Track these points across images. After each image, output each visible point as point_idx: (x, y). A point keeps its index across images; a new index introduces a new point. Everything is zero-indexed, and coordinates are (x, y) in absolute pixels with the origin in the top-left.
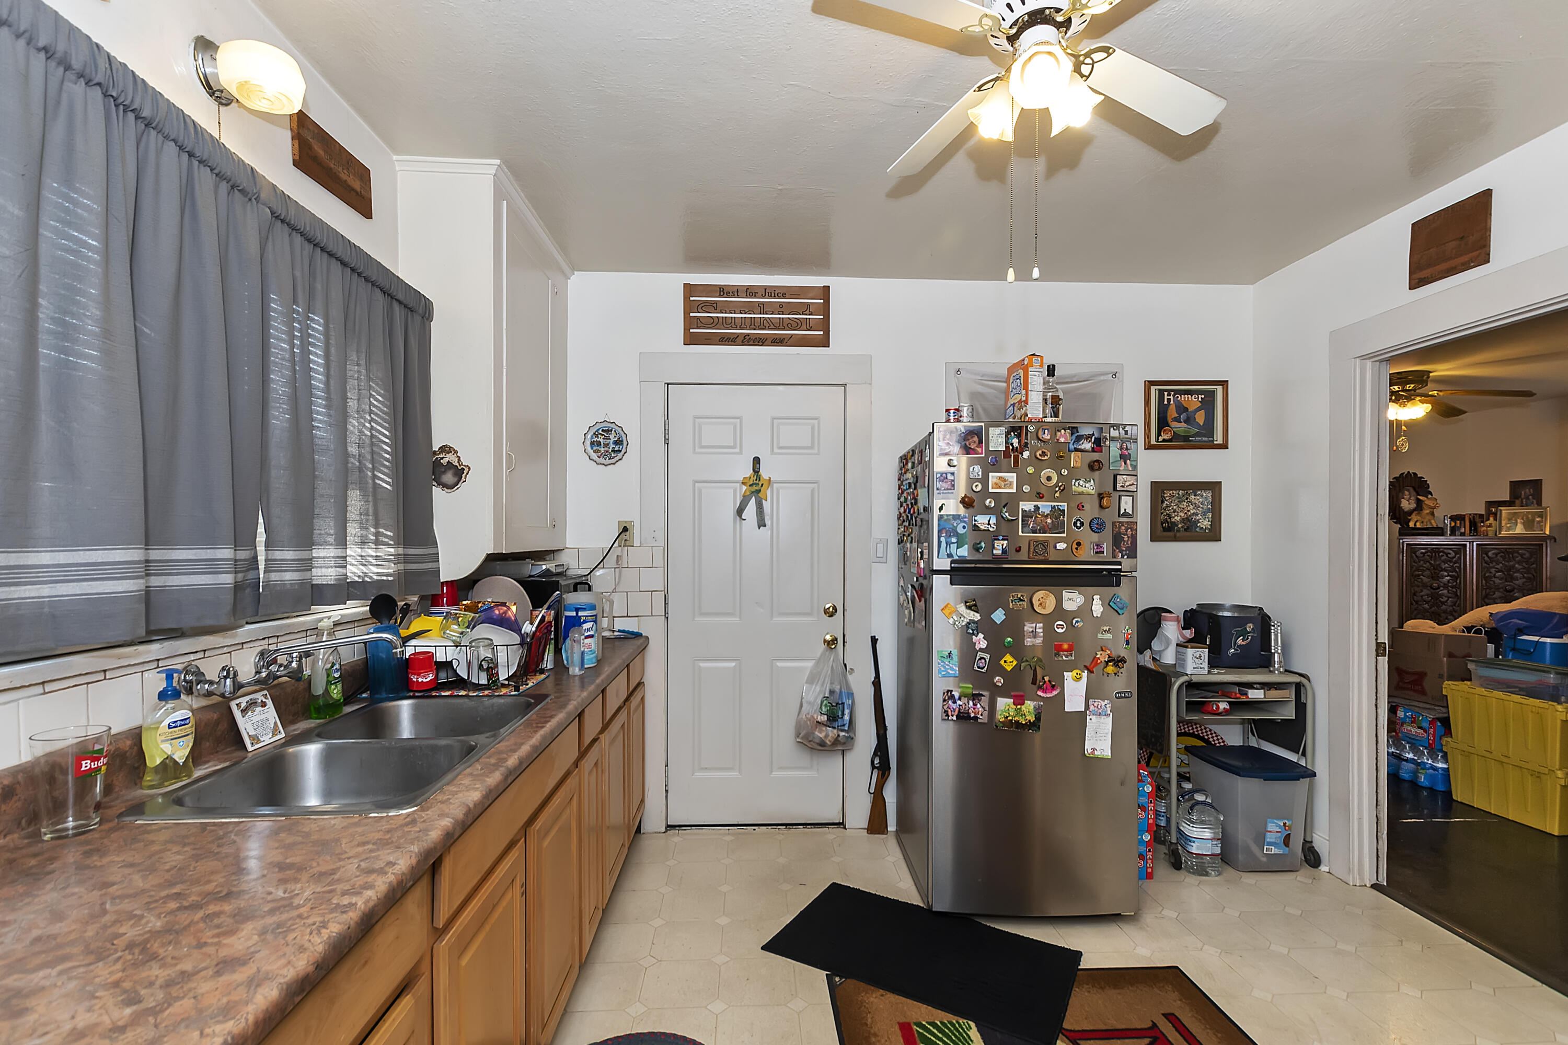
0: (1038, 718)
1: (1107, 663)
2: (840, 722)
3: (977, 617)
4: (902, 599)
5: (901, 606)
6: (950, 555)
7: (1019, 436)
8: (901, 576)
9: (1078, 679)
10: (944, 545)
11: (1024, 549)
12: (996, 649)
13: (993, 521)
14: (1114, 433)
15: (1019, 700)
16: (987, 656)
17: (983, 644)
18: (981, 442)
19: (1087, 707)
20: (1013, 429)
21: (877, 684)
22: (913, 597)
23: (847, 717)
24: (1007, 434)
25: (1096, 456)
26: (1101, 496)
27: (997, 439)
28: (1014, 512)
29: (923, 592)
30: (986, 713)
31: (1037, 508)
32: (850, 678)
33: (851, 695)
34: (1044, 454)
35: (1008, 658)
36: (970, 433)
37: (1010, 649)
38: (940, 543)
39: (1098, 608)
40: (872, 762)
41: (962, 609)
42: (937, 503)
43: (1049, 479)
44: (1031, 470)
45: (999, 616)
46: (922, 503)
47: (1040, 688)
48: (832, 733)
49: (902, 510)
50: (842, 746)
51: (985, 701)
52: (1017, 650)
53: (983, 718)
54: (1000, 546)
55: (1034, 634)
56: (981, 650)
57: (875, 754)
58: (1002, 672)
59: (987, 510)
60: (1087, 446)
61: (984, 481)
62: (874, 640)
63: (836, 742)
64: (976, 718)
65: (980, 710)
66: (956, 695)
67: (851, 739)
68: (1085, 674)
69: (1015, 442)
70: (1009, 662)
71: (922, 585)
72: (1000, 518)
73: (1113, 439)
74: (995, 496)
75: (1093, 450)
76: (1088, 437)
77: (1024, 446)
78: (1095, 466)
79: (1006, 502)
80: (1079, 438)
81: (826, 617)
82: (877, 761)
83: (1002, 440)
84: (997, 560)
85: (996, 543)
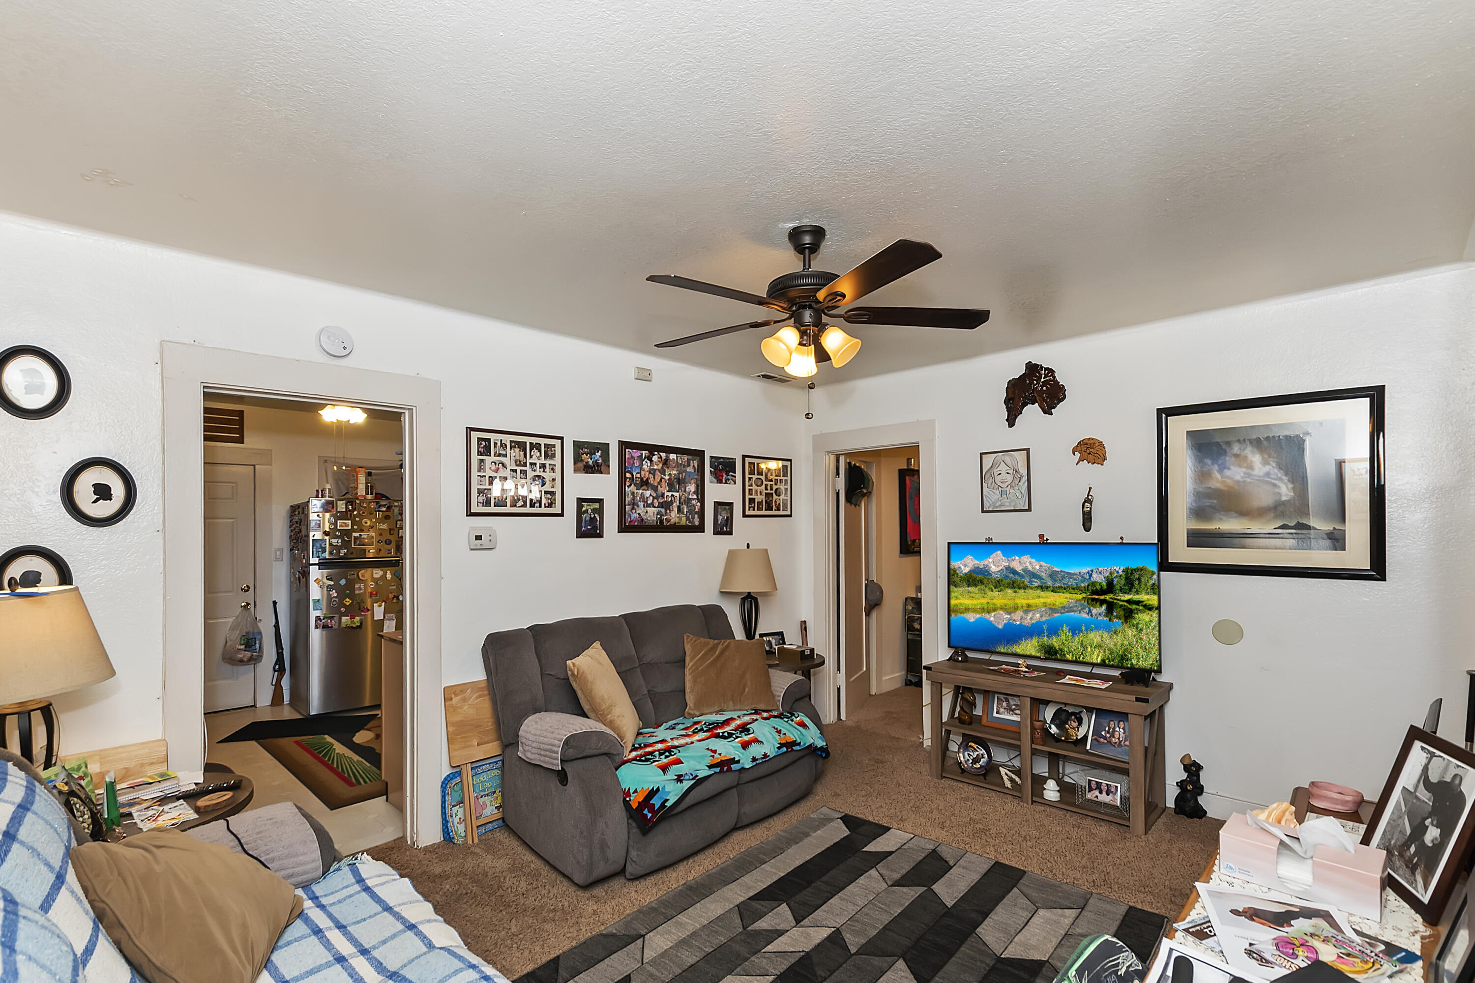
0: (361, 623)
1: (393, 598)
2: (253, 648)
3: (332, 583)
4: (292, 579)
5: (291, 583)
6: (318, 557)
7: (352, 505)
8: (292, 567)
9: (380, 606)
10: (315, 552)
11: (355, 553)
12: (342, 596)
13: (340, 541)
14: (396, 504)
15: (352, 617)
16: (337, 600)
17: (335, 595)
18: (333, 507)
19: (384, 617)
20: (349, 502)
21: (277, 626)
22: (299, 577)
23: (257, 646)
24: (346, 504)
25: (388, 513)
26: (390, 530)
27: (341, 506)
28: (350, 537)
29: (305, 574)
30: (337, 624)
31: (360, 535)
32: (260, 624)
33: (260, 633)
34: (363, 513)
35: (347, 600)
36: (328, 503)
37: (348, 596)
38: (313, 552)
39: (389, 576)
40: (274, 668)
41: (325, 580)
42: (311, 534)
43: (366, 523)
44: (357, 519)
45: (343, 582)
46: (303, 533)
47: (362, 611)
48: (248, 654)
49: (292, 534)
50: (255, 660)
51: (336, 619)
52: (352, 596)
53: (335, 626)
54: (343, 552)
55: (360, 589)
56: (334, 597)
57: (276, 664)
58: (345, 606)
59: (337, 537)
60: (384, 509)
61: (335, 524)
62: (275, 603)
63: (251, 659)
64: (332, 627)
65: (334, 623)
66: (322, 618)
67: (261, 656)
68: (383, 604)
69: (350, 507)
70: (348, 601)
71: (304, 571)
72: (343, 540)
73: (396, 506)
74: (340, 530)
75: (386, 511)
76: (384, 506)
77: (354, 510)
78: (387, 517)
79: (346, 533)
80: (380, 506)
81: (242, 593)
82: (277, 667)
83: (344, 506)
84: (341, 558)
85: (341, 551)
